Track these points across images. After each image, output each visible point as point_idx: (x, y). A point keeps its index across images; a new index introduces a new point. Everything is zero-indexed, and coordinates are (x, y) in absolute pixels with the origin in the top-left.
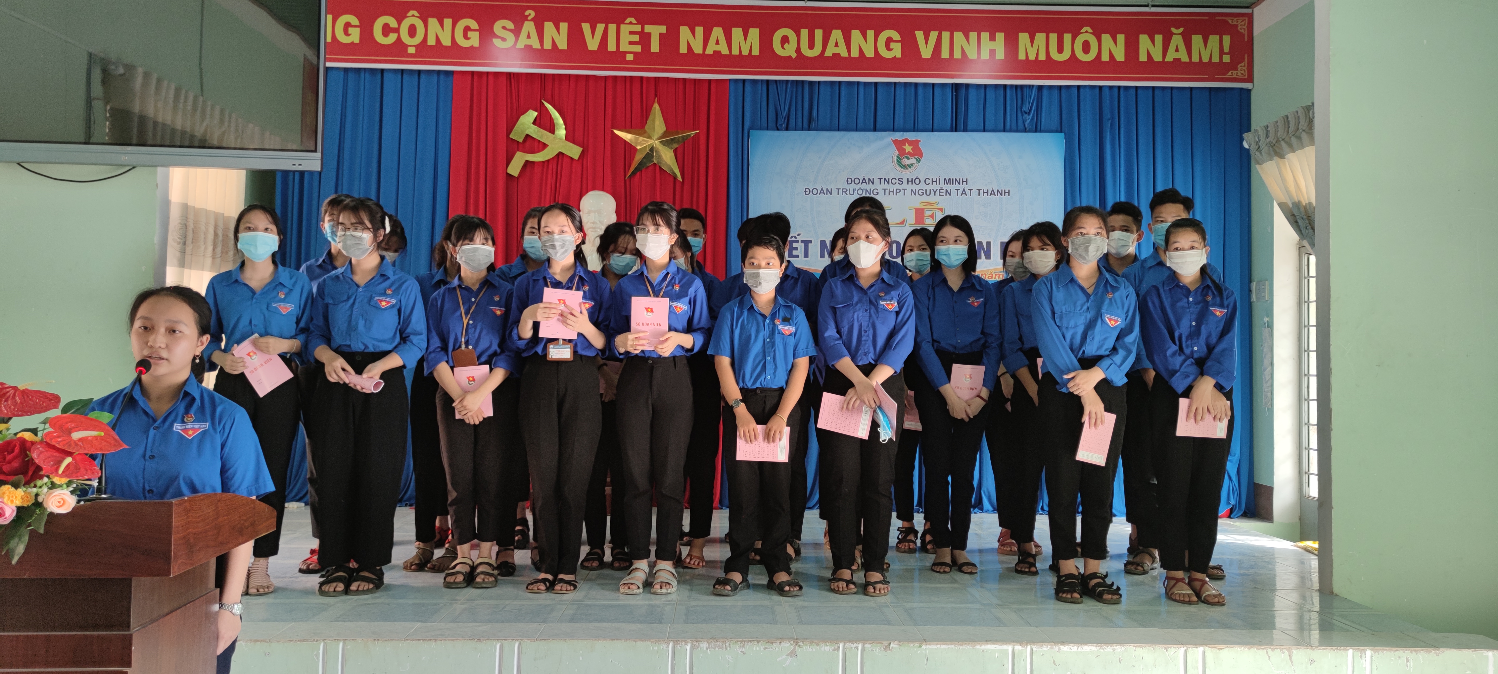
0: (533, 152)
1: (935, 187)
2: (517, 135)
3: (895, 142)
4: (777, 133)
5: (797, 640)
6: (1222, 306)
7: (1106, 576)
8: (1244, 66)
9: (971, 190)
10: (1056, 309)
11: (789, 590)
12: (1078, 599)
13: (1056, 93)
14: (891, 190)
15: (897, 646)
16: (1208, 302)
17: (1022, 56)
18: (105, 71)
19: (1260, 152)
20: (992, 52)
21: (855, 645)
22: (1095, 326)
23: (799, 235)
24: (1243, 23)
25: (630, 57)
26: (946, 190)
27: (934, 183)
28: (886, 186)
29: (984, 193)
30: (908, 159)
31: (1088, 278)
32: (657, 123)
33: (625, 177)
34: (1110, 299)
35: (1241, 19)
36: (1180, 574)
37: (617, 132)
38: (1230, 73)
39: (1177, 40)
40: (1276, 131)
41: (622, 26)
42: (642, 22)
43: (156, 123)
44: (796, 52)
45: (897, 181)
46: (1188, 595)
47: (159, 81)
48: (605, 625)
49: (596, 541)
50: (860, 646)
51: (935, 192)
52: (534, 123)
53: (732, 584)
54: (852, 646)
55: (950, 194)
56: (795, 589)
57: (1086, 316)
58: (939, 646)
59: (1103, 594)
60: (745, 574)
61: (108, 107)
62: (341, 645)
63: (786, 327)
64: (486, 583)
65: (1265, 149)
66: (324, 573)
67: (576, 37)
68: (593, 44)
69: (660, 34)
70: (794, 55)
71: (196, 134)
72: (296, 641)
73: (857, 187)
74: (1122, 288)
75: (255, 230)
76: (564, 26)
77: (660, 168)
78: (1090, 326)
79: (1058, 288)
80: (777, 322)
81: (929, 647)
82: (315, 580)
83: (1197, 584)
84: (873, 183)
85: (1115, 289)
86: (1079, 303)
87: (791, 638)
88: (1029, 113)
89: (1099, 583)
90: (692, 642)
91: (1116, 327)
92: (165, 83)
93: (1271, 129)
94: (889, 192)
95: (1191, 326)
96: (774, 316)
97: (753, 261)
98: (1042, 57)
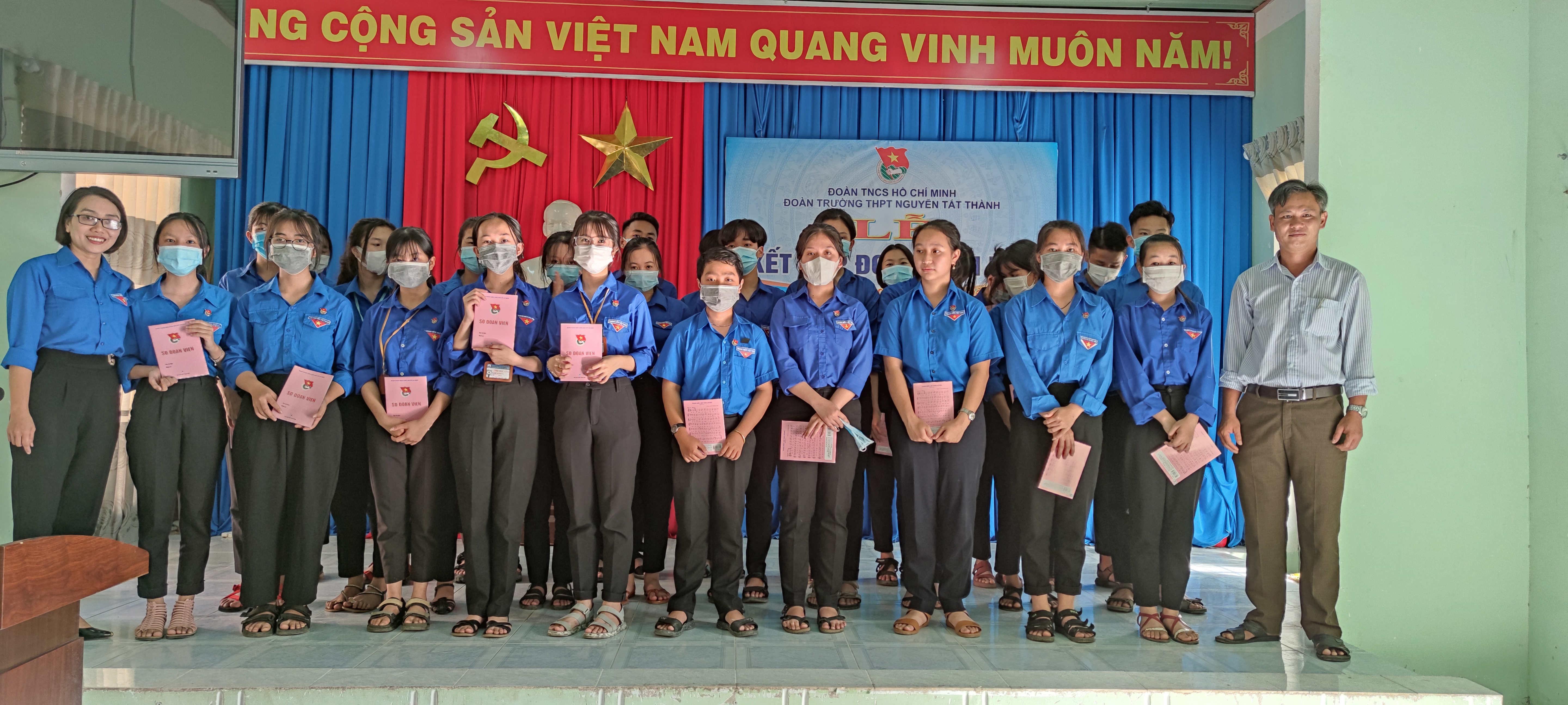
0: (493, 158)
1: (921, 198)
2: (477, 139)
3: (880, 151)
4: (754, 140)
5: (736, 686)
6: (1197, 328)
7: (1080, 613)
8: (1246, 73)
9: (959, 202)
10: (1028, 329)
11: (745, 630)
12: (1048, 637)
13: (1049, 100)
14: (876, 202)
15: (843, 692)
16: (1181, 323)
17: (1013, 61)
18: (18, 69)
19: (1260, 164)
20: (983, 56)
21: (799, 691)
22: (1070, 349)
23: (778, 248)
24: (1245, 28)
25: (598, 58)
26: (933, 202)
27: (921, 195)
28: (870, 198)
29: (973, 205)
30: (893, 169)
31: (1064, 297)
32: (628, 127)
33: (593, 185)
34: (1086, 319)
35: (1242, 24)
36: (1153, 610)
37: (584, 137)
38: (1230, 81)
39: (1176, 45)
40: (1276, 142)
41: (589, 24)
42: (611, 21)
43: (76, 125)
44: (775, 54)
45: (882, 192)
46: (1160, 633)
47: (80, 79)
48: (532, 670)
49: (537, 577)
50: (804, 692)
51: (921, 204)
52: (495, 127)
53: (675, 624)
54: (797, 692)
55: (937, 207)
56: (751, 628)
57: (1060, 338)
58: (888, 692)
59: (1076, 632)
60: (690, 612)
61: (23, 108)
62: (240, 693)
63: (745, 349)
64: (416, 625)
65: (1264, 161)
66: (246, 611)
67: (540, 36)
68: (558, 44)
69: (631, 34)
70: (773, 58)
71: (124, 136)
72: (190, 690)
73: (840, 198)
74: (1099, 307)
75: (176, 243)
76: (527, 24)
77: (631, 176)
78: (1064, 349)
79: (1031, 307)
80: (734, 343)
81: (877, 692)
82: (237, 619)
83: (1169, 622)
84: (856, 194)
85: (1091, 309)
86: (1053, 325)
87: (731, 685)
88: (1021, 122)
89: (1072, 620)
90: (624, 688)
91: (1092, 350)
92: (87, 82)
93: (1270, 140)
94: (874, 203)
95: (1163, 348)
96: (731, 335)
97: (711, 276)
98: (1035, 62)
